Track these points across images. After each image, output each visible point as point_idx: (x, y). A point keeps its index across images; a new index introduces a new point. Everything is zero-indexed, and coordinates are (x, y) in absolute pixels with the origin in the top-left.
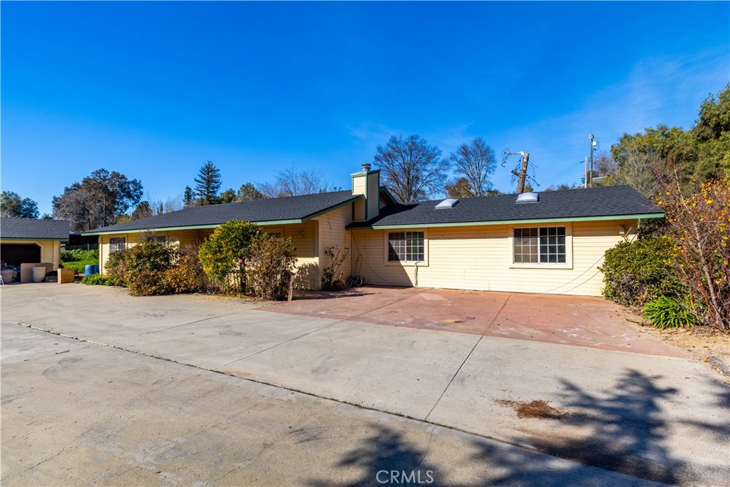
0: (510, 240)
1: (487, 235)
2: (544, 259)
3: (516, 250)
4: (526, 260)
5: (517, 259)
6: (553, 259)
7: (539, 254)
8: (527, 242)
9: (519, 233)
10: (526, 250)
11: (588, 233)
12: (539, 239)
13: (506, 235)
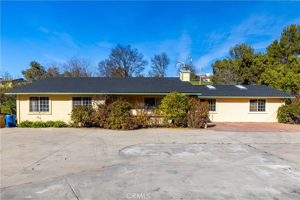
0: (249, 103)
1: (240, 101)
2: (259, 110)
3: (250, 107)
4: (253, 111)
5: (250, 110)
6: (262, 110)
7: (258, 109)
8: (254, 104)
9: (252, 101)
10: (253, 107)
11: (272, 102)
12: (258, 103)
13: (247, 101)
